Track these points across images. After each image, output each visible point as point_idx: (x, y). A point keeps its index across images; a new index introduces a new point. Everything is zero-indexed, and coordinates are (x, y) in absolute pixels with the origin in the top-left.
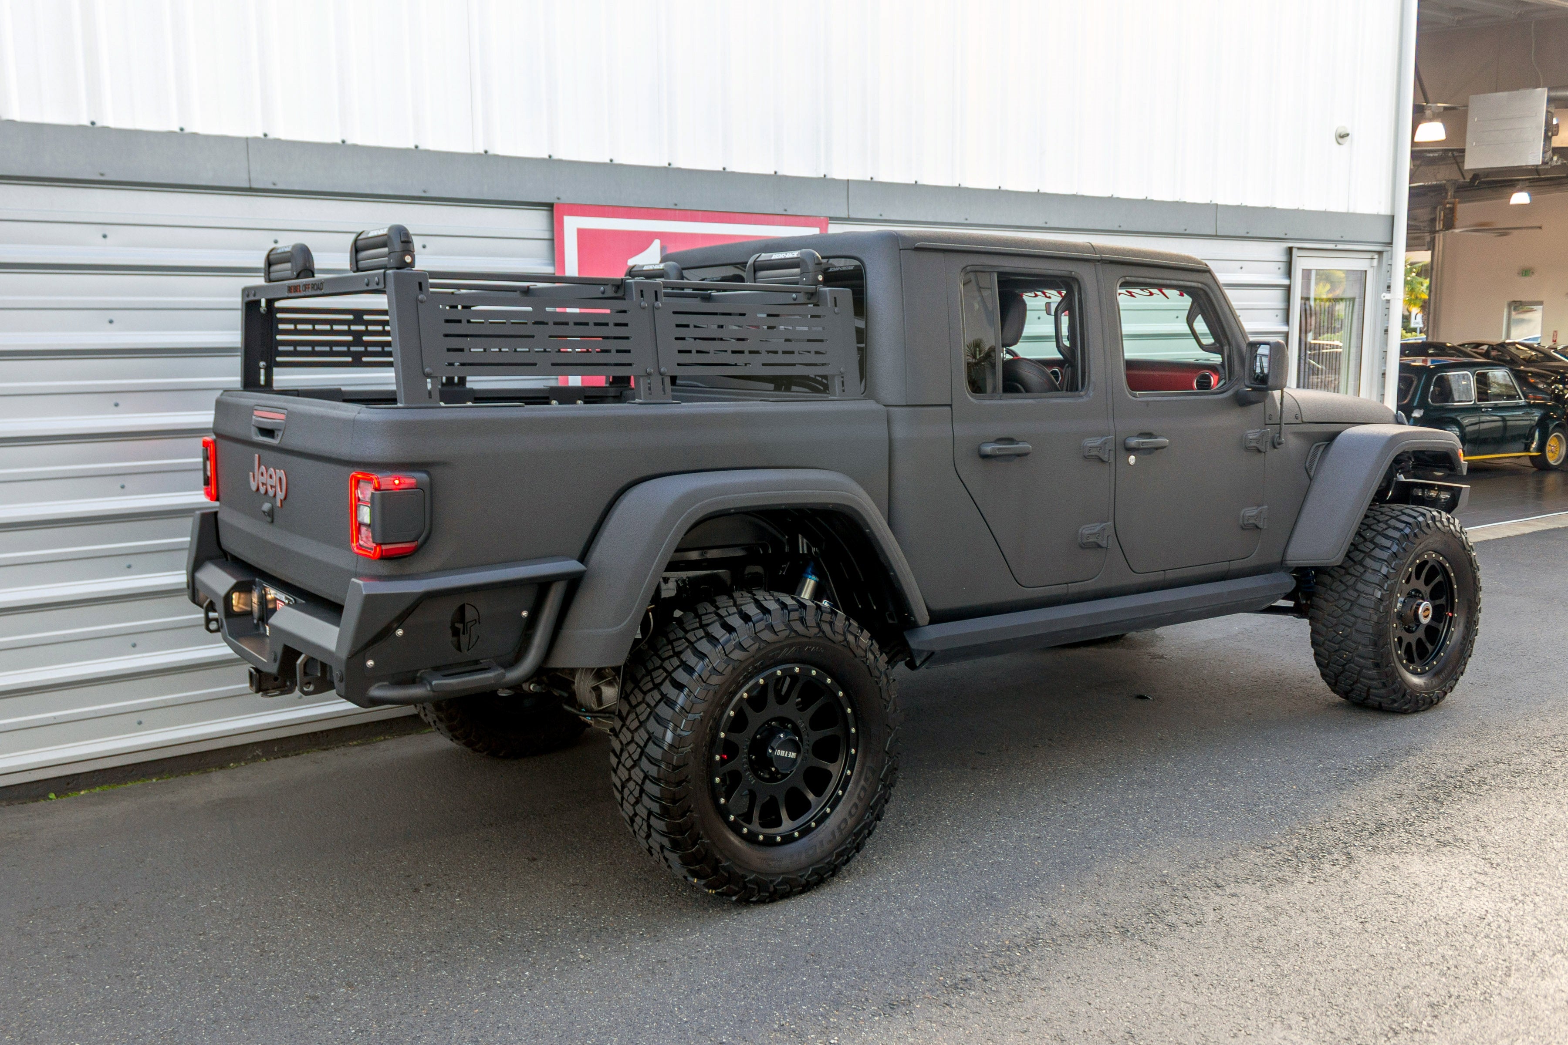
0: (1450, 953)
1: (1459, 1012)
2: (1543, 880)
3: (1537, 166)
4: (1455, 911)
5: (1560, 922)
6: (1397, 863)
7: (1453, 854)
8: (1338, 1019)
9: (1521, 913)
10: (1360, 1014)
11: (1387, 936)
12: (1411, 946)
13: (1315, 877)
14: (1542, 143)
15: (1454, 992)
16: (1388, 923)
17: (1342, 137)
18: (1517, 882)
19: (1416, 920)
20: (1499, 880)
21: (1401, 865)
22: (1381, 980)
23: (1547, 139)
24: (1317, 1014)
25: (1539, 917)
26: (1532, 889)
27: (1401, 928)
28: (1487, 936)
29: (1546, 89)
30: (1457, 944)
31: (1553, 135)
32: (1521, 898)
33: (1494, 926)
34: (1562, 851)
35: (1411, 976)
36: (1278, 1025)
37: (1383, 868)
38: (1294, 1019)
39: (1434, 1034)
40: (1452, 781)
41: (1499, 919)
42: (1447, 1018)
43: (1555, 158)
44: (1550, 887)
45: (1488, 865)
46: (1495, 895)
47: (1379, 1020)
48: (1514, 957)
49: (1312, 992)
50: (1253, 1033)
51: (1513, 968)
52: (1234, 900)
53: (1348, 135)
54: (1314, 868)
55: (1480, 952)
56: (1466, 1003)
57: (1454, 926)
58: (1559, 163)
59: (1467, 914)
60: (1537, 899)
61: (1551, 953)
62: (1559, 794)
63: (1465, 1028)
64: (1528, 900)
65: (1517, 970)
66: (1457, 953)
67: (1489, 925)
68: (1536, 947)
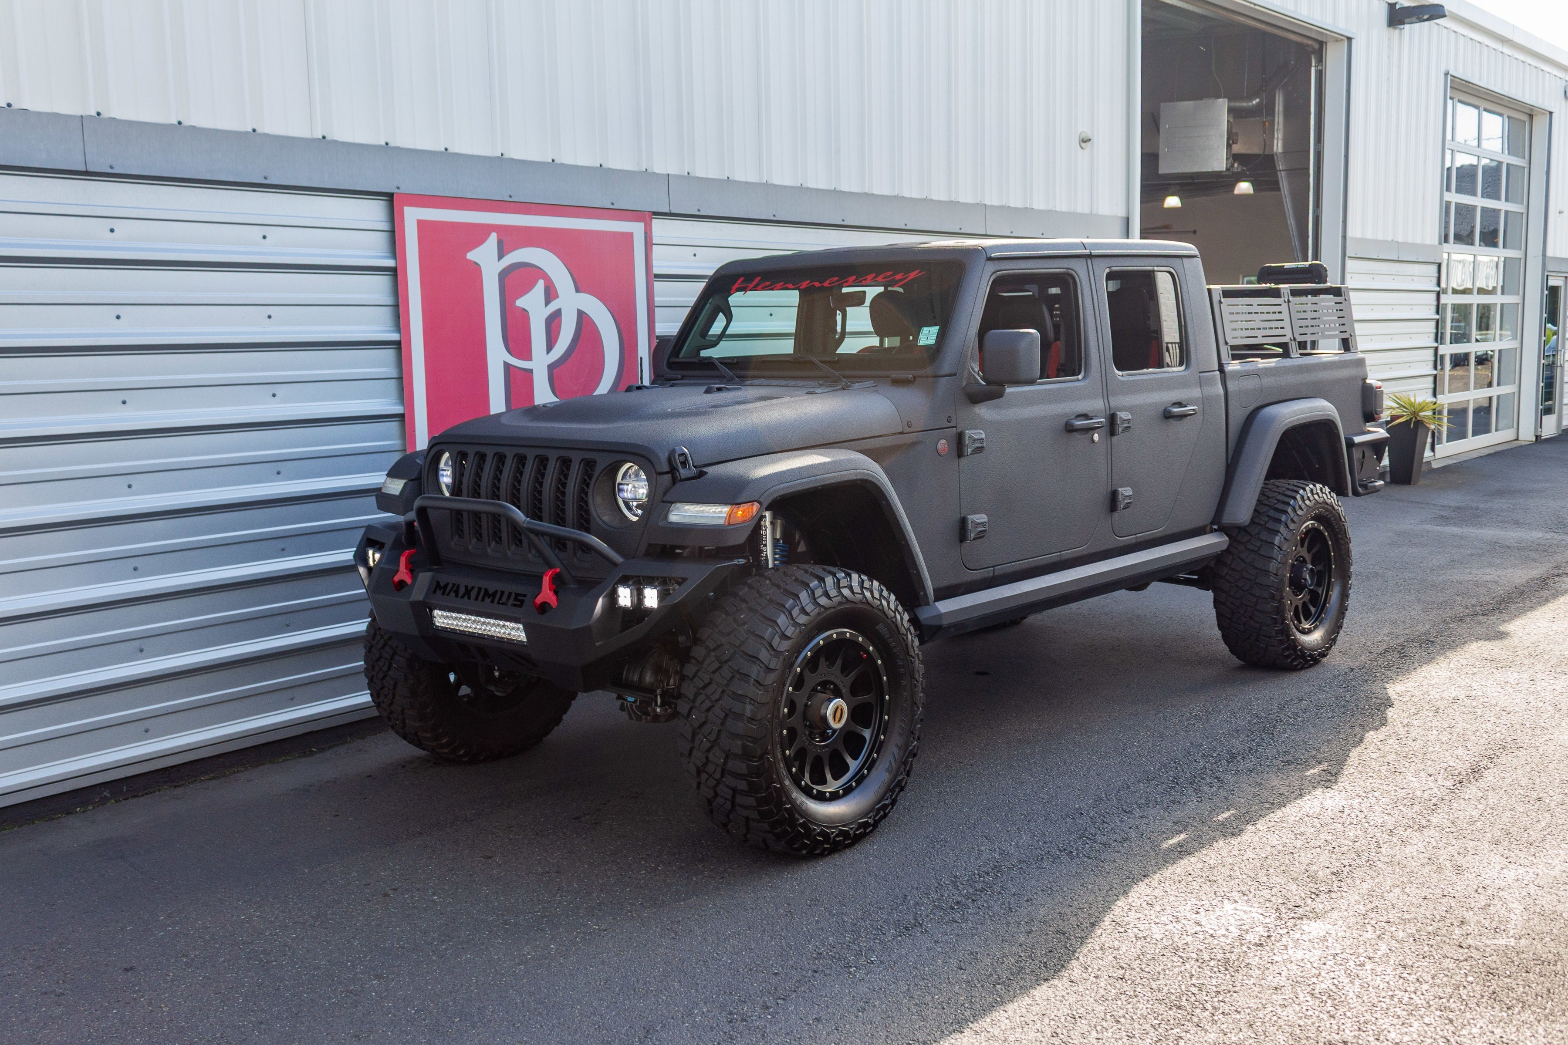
0: (1330, 837)
1: (1355, 875)
2: (1374, 781)
3: (1221, 172)
4: (1319, 809)
5: (1400, 808)
6: (1259, 781)
7: (1299, 770)
8: (1269, 891)
9: (1369, 805)
10: (1284, 886)
11: (1277, 832)
12: (1298, 836)
13: (1200, 797)
14: (1225, 151)
15: (1346, 863)
16: (1273, 823)
17: (1084, 141)
18: (1356, 784)
19: (1293, 818)
20: (1342, 784)
21: (1262, 781)
22: (1288, 862)
23: (1229, 146)
24: (1252, 890)
25: (1384, 806)
26: (1369, 788)
27: (1285, 825)
28: (1351, 824)
29: (1227, 100)
30: (1332, 831)
31: (1233, 143)
32: (1364, 795)
33: (1353, 815)
34: (1379, 759)
35: (1309, 856)
36: (1226, 901)
37: (1250, 785)
38: (1236, 896)
39: (1345, 892)
40: (1272, 716)
41: (1354, 810)
42: (1349, 881)
43: (1236, 165)
44: (1381, 784)
45: (1329, 775)
46: (1344, 794)
47: (1300, 888)
48: (1378, 835)
49: (1240, 877)
50: (1210, 909)
51: (1381, 842)
52: (1145, 821)
53: (1090, 140)
54: (1196, 791)
55: (1351, 834)
56: (1357, 869)
57: (1324, 820)
58: (1239, 170)
59: (1329, 810)
60: (1376, 794)
61: (1403, 829)
62: (1358, 719)
63: (1365, 886)
64: (1370, 795)
65: (1385, 843)
66: (1335, 837)
67: (1349, 815)
68: (1390, 826)
